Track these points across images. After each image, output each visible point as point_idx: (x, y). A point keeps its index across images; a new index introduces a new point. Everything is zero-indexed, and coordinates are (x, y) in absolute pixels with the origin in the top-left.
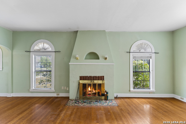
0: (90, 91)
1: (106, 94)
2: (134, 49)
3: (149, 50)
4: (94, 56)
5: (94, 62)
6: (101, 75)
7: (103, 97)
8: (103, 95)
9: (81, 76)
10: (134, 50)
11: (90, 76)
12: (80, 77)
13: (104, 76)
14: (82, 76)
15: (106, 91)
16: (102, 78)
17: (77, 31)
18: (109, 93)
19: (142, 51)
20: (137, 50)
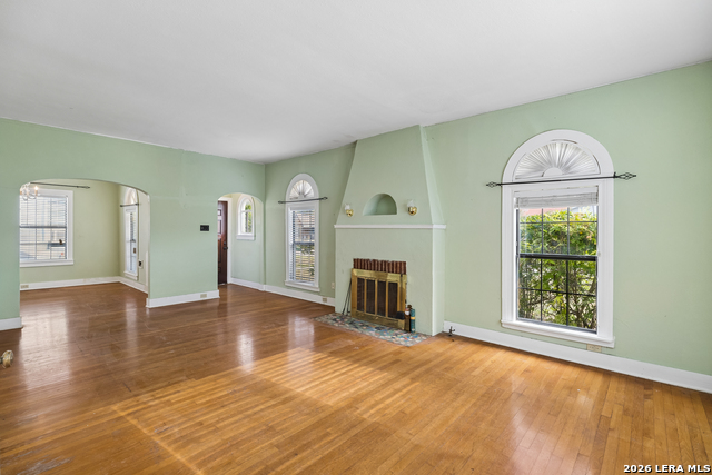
1: (407, 313)
2: (519, 171)
3: (585, 167)
4: (386, 204)
5: (385, 222)
6: (398, 260)
7: (401, 323)
8: (401, 316)
9: (356, 257)
10: (517, 173)
11: (374, 261)
12: (354, 260)
13: (405, 263)
14: (358, 259)
15: (410, 306)
16: (400, 268)
17: (355, 143)
19: (552, 173)
20: (530, 173)
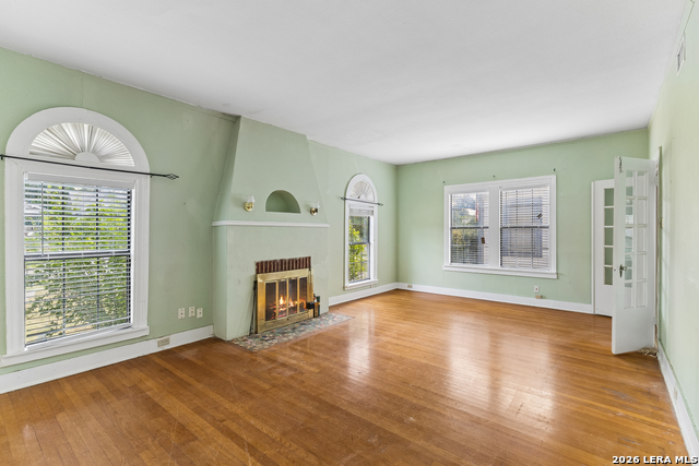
0: (284, 306)
1: (315, 301)
3: (370, 198)
6: (304, 256)
7: (311, 312)
8: (310, 306)
9: (259, 260)
10: (351, 194)
11: (282, 260)
12: (257, 264)
13: (310, 257)
14: (262, 262)
15: (315, 295)
16: (304, 263)
17: (237, 118)
18: (321, 299)
19: (363, 197)
20: (355, 195)
